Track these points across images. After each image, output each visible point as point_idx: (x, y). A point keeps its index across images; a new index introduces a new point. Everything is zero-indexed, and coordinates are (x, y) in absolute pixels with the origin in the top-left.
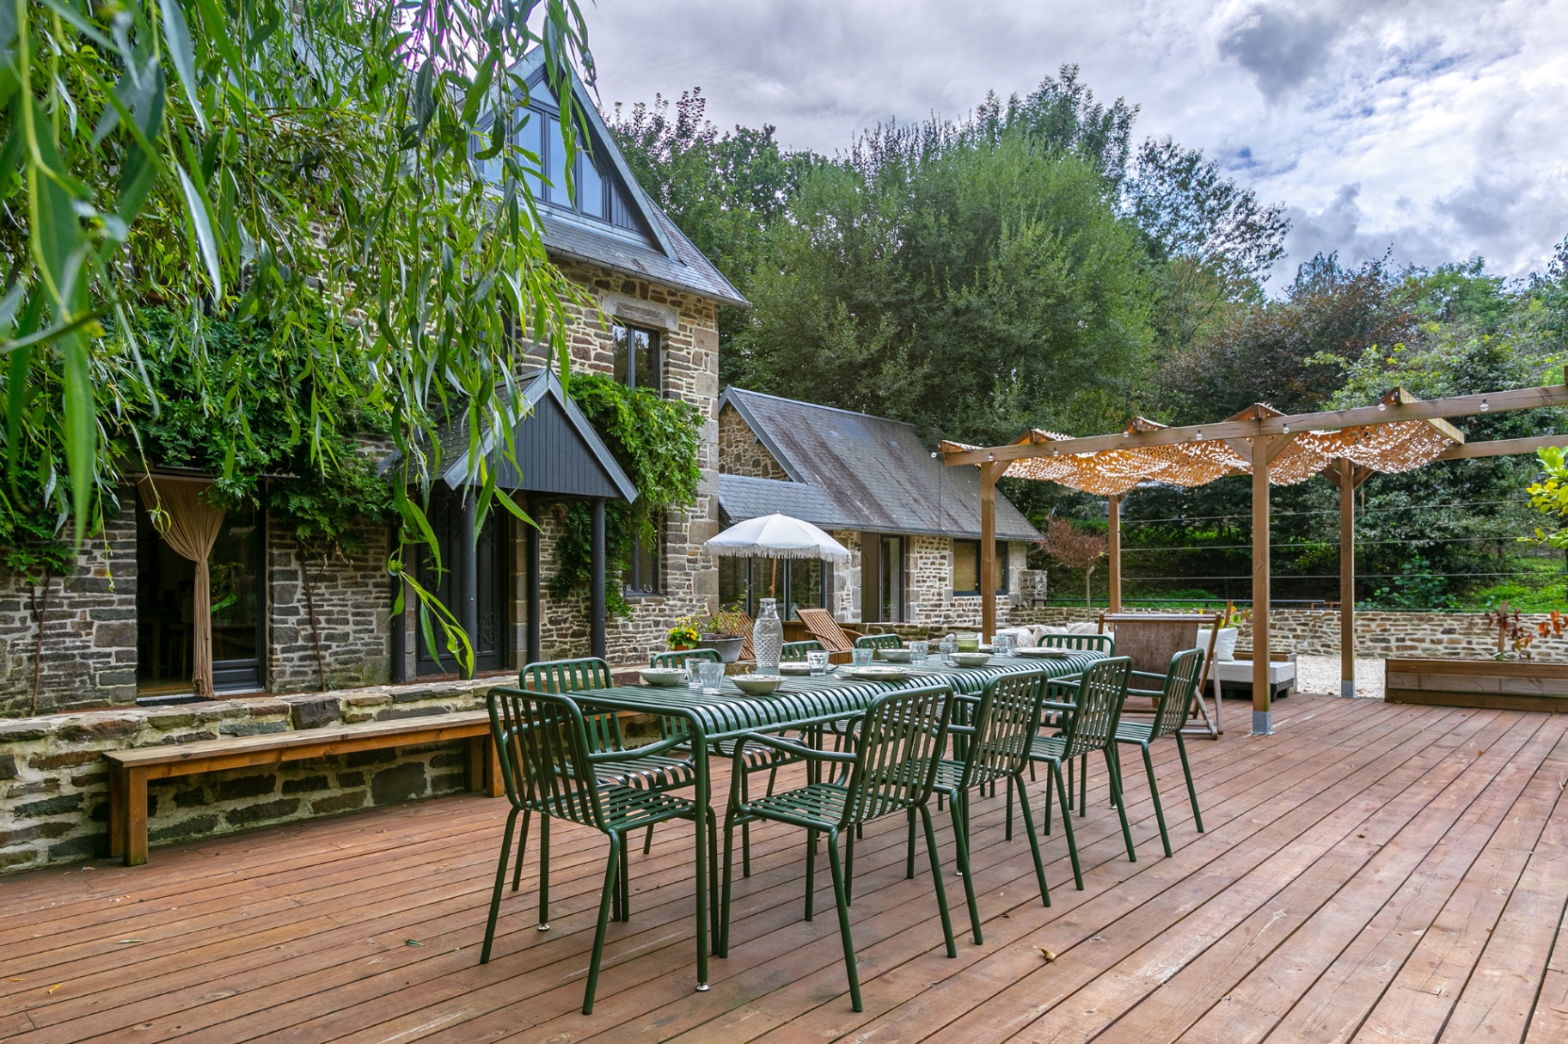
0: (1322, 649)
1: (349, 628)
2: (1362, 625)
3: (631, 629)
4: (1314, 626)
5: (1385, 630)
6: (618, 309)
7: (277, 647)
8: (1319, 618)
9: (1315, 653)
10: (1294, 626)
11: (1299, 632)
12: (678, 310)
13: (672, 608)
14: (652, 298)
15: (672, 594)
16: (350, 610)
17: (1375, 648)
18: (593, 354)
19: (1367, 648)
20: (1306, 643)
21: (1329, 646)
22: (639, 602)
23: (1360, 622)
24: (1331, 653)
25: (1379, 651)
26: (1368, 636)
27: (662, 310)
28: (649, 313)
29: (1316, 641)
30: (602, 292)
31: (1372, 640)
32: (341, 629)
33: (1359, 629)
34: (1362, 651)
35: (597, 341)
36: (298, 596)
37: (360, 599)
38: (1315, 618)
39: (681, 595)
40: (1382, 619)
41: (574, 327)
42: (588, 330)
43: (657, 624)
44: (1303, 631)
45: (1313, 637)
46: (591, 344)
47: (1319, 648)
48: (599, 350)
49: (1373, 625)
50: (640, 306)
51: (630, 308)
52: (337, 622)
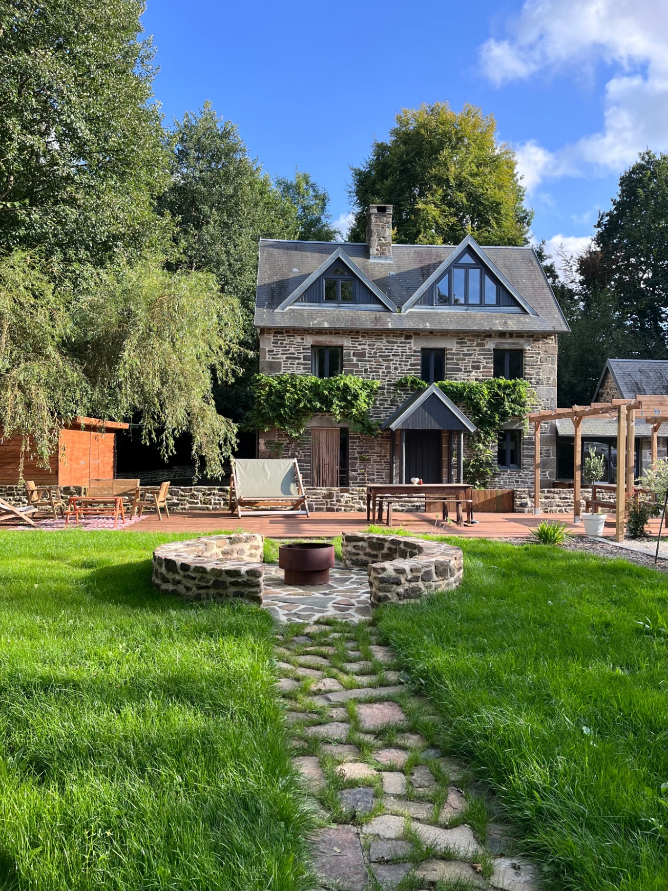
1: (375, 477)
3: (502, 483)
6: (496, 345)
7: (351, 482)
12: (532, 339)
13: (526, 475)
14: (516, 337)
15: (525, 468)
16: (375, 471)
18: (482, 367)
22: (507, 471)
27: (522, 341)
28: (513, 344)
30: (487, 339)
32: (372, 477)
35: (485, 361)
36: (358, 465)
37: (379, 467)
39: (532, 469)
41: (473, 357)
42: (479, 357)
43: (517, 482)
46: (480, 362)
48: (485, 364)
50: (508, 341)
51: (504, 343)
52: (370, 474)
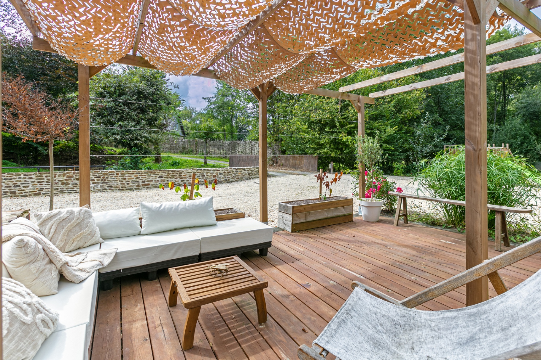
0: (108, 188)
2: (128, 176)
4: (103, 178)
5: (138, 178)
8: (106, 174)
9: (104, 190)
10: (93, 178)
11: (96, 181)
17: (133, 186)
19: (130, 186)
20: (99, 186)
21: (112, 187)
23: (127, 175)
24: (113, 190)
25: (135, 187)
26: (131, 181)
29: (104, 184)
31: (132, 183)
33: (127, 178)
34: (128, 188)
38: (104, 174)
40: (136, 173)
44: (98, 180)
45: (103, 183)
47: (106, 188)
49: (133, 176)
